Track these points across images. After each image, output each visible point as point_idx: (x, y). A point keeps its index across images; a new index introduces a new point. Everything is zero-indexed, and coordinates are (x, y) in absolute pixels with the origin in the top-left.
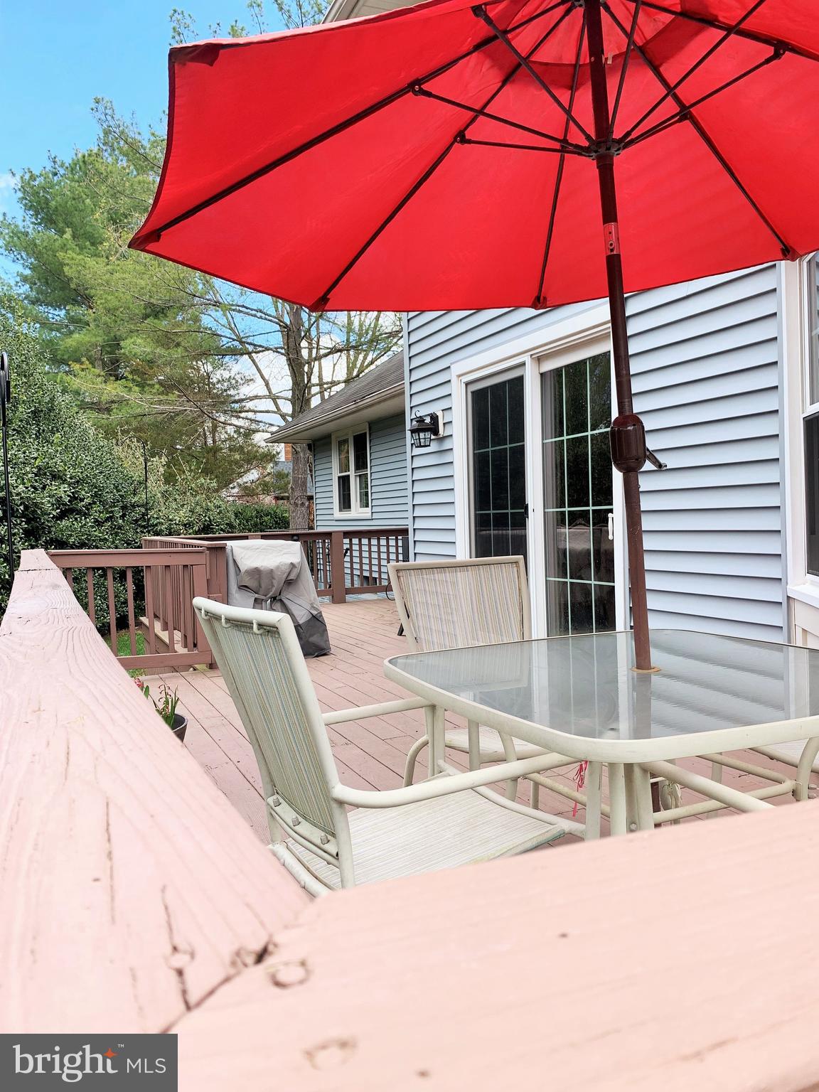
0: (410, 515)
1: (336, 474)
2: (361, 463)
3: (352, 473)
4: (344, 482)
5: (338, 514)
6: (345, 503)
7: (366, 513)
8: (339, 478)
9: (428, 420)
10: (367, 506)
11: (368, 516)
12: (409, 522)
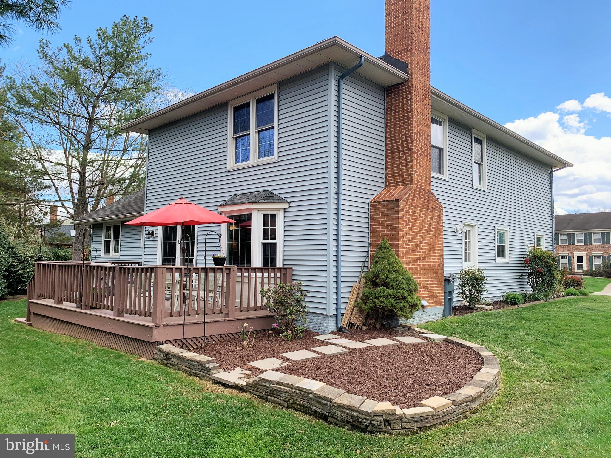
0: (143, 257)
1: (104, 239)
2: (116, 236)
3: (112, 240)
4: (108, 244)
5: (103, 255)
6: (107, 251)
7: (117, 255)
8: (105, 241)
9: (151, 232)
10: (118, 253)
11: (119, 257)
12: (142, 260)
